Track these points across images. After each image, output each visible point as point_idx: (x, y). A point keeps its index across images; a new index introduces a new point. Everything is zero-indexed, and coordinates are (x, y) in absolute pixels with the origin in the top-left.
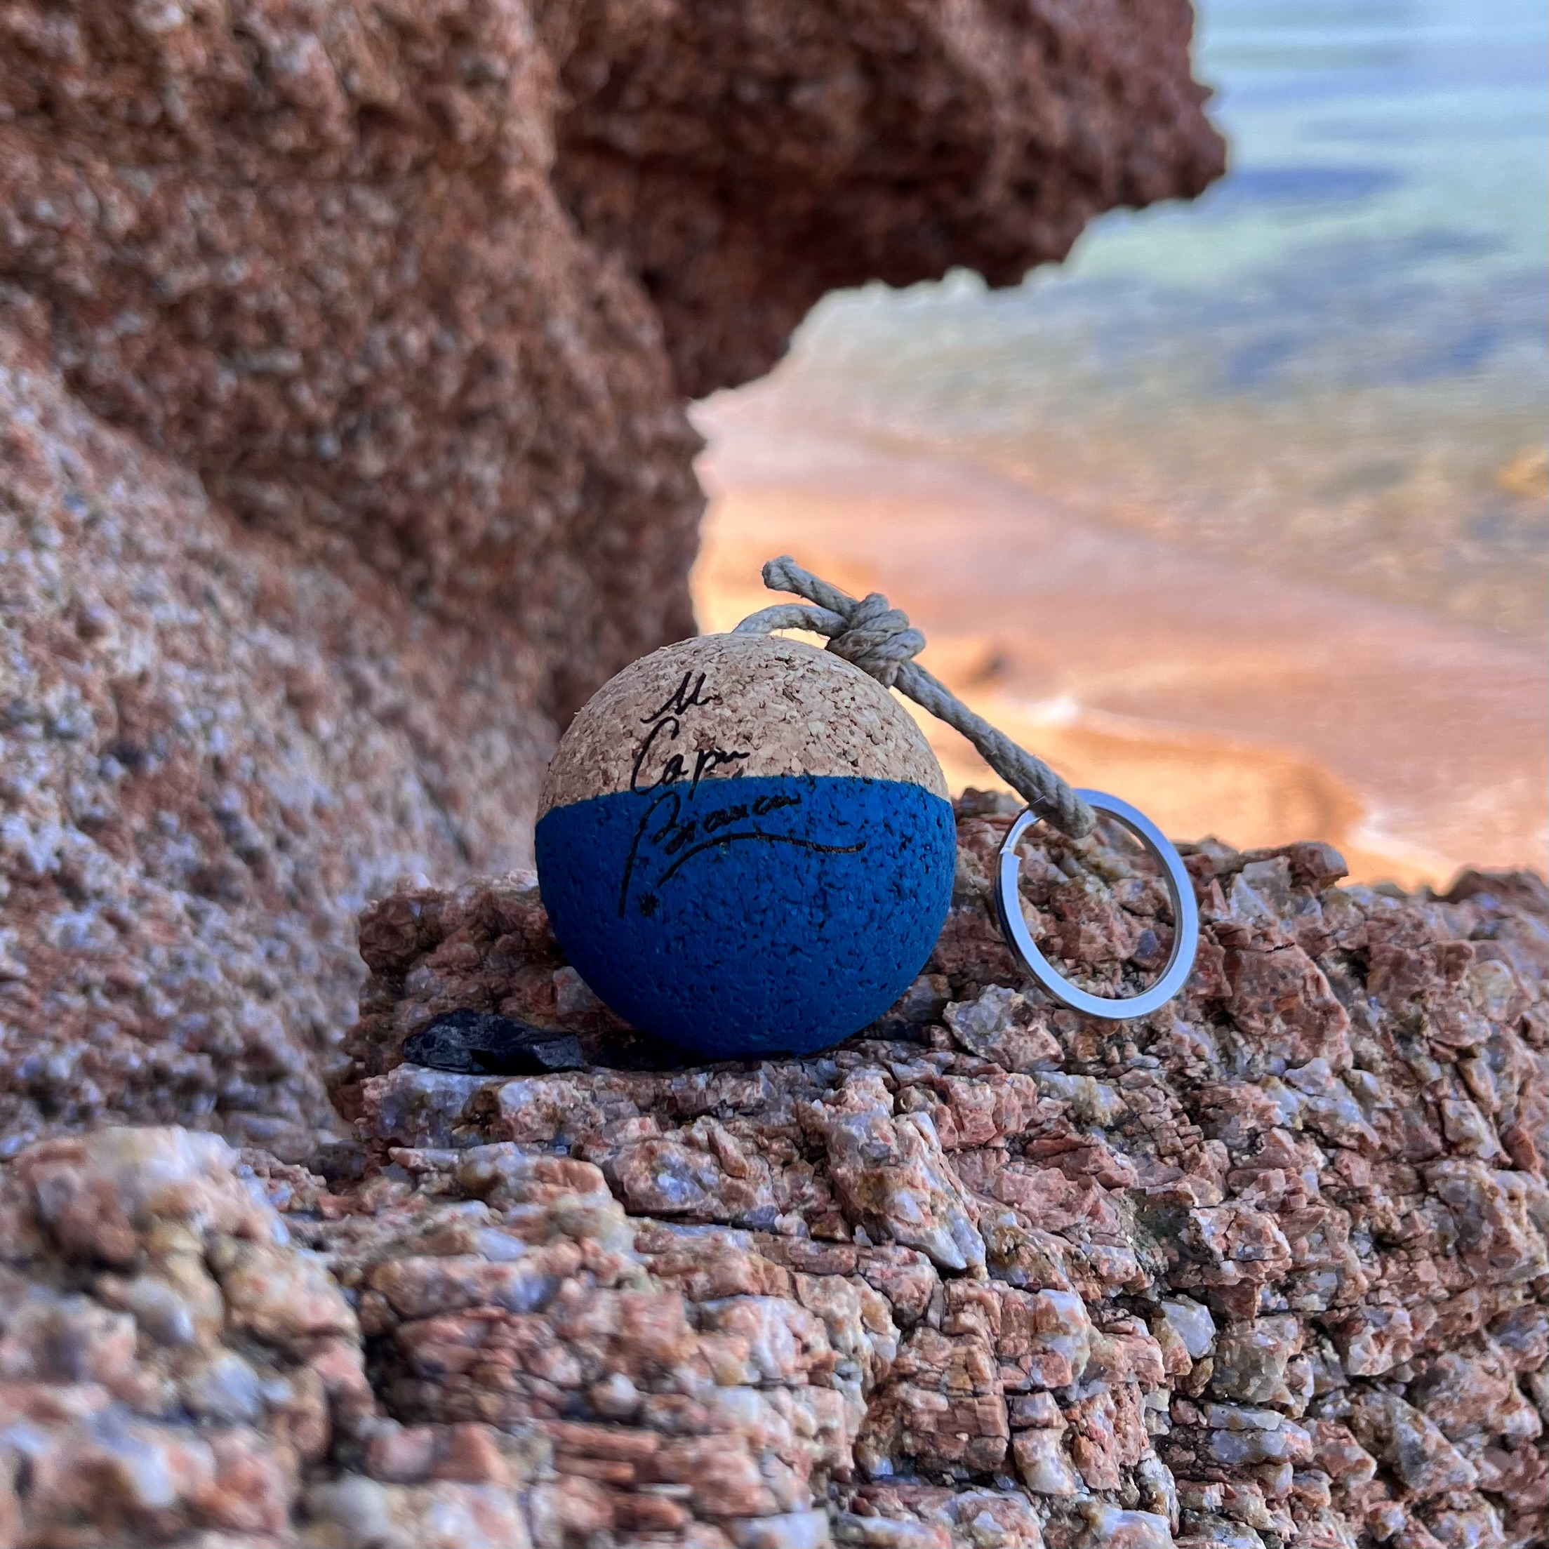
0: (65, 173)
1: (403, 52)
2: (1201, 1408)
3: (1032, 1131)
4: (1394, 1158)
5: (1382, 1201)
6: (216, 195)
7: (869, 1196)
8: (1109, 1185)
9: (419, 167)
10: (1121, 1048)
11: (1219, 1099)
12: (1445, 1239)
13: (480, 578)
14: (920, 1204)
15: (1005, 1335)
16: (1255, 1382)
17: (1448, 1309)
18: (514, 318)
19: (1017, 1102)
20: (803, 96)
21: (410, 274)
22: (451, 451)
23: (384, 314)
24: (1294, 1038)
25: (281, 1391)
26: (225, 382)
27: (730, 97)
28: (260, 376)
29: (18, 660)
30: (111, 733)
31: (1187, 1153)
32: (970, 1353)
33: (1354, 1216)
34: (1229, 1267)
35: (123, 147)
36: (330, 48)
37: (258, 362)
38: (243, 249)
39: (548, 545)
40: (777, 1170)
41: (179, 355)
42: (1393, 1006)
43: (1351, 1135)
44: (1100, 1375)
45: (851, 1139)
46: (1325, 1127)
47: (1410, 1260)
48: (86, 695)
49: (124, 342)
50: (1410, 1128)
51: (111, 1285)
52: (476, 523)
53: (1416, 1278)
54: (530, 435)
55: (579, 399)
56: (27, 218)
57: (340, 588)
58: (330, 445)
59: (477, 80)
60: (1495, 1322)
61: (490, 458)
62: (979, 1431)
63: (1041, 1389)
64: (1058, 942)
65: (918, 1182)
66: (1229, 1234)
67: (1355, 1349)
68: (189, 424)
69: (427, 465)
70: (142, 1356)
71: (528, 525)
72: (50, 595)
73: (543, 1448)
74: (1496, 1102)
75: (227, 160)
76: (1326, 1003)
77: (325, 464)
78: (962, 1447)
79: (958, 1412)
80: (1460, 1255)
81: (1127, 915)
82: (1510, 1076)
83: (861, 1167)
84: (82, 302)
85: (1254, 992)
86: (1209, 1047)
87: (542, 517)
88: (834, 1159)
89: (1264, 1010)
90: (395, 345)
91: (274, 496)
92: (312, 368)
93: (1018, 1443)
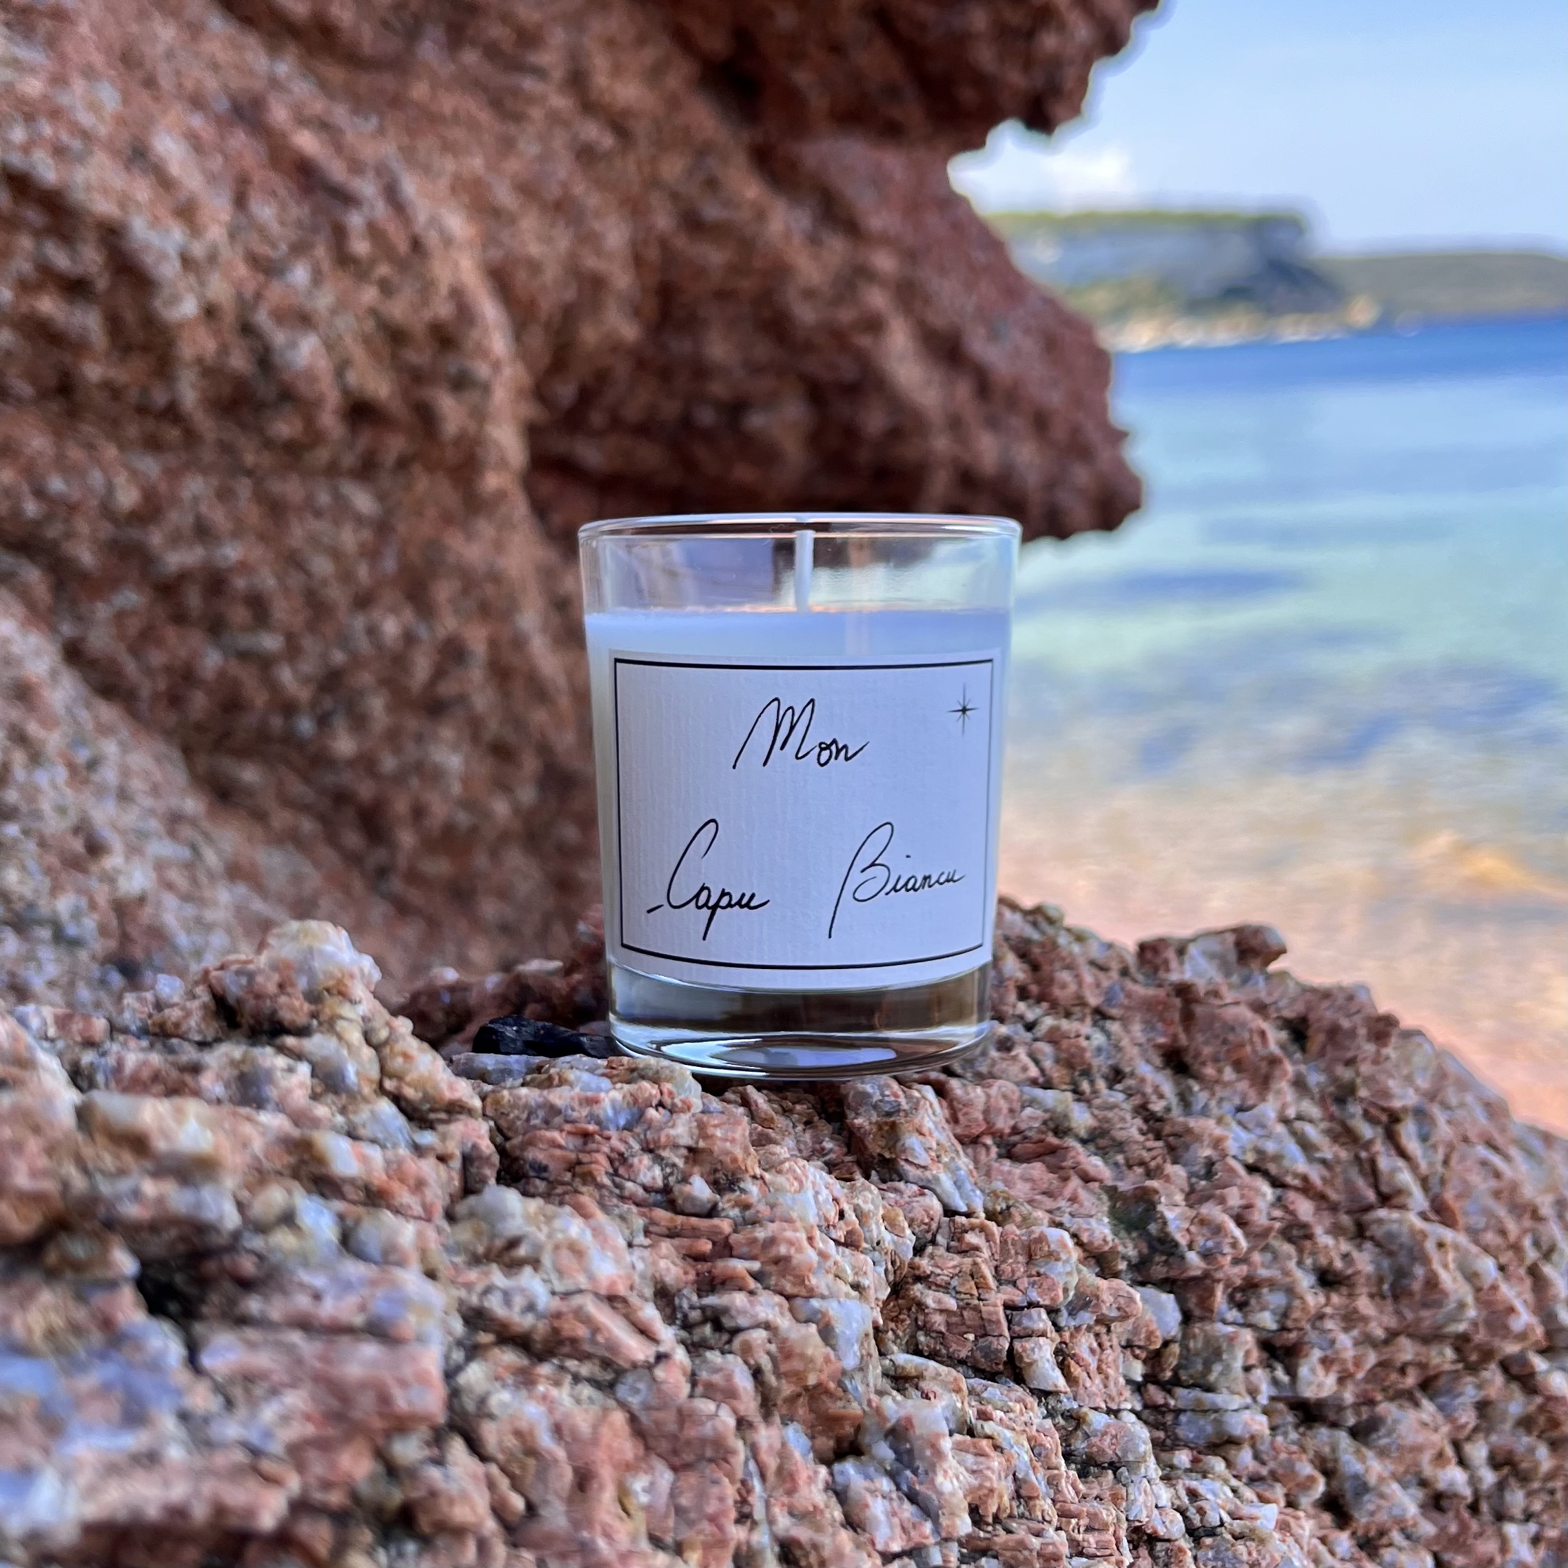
0: (75, 453)
1: (394, 356)
2: (1169, 1392)
3: (1016, 1138)
4: (1334, 1208)
5: (1324, 1239)
6: (215, 481)
7: (883, 1143)
8: (1087, 1179)
9: (403, 464)
10: (1092, 1083)
11: (1178, 1129)
12: (1381, 1280)
13: (438, 867)
14: (928, 1149)
15: (1004, 1262)
16: (1217, 1368)
17: (1387, 1353)
18: (485, 611)
19: (1004, 1105)
20: (756, 421)
21: (390, 564)
22: (419, 738)
23: (363, 601)
24: (1243, 1085)
25: (427, 1138)
26: (212, 660)
27: (686, 422)
28: (245, 656)
29: (32, 865)
30: (112, 944)
31: (1153, 1164)
32: (975, 1264)
33: (1300, 1251)
34: (1193, 1257)
35: (132, 430)
36: (330, 346)
37: (245, 641)
38: (238, 532)
39: (504, 838)
40: (800, 1128)
41: (171, 634)
42: (1329, 1071)
43: (1296, 1175)
44: (1085, 1305)
45: (865, 1096)
46: (1273, 1168)
47: (1351, 1296)
48: (93, 906)
49: (121, 616)
50: (1349, 1184)
51: (290, 1041)
52: (440, 810)
53: (1356, 1311)
54: (493, 726)
55: (540, 692)
56: (40, 493)
57: (307, 868)
58: (306, 726)
59: (461, 383)
60: (1428, 1385)
61: (455, 747)
62: (984, 1330)
63: (1038, 1305)
64: (1034, 989)
65: (925, 1130)
66: (1193, 1229)
67: (1304, 1371)
68: (175, 700)
69: (397, 750)
70: (315, 1097)
71: (487, 815)
72: (62, 810)
73: (639, 1222)
74: (1424, 1166)
75: (226, 448)
76: (1272, 1054)
77: (300, 744)
78: (969, 1346)
79: (965, 1313)
80: (1396, 1298)
81: (1095, 971)
82: (1434, 1147)
83: (874, 1118)
84: (83, 577)
85: (1206, 1043)
86: (1168, 1088)
87: (501, 808)
88: (851, 1115)
89: (1216, 1060)
90: (373, 631)
91: (250, 774)
92: (293, 650)
93: (1018, 1345)
